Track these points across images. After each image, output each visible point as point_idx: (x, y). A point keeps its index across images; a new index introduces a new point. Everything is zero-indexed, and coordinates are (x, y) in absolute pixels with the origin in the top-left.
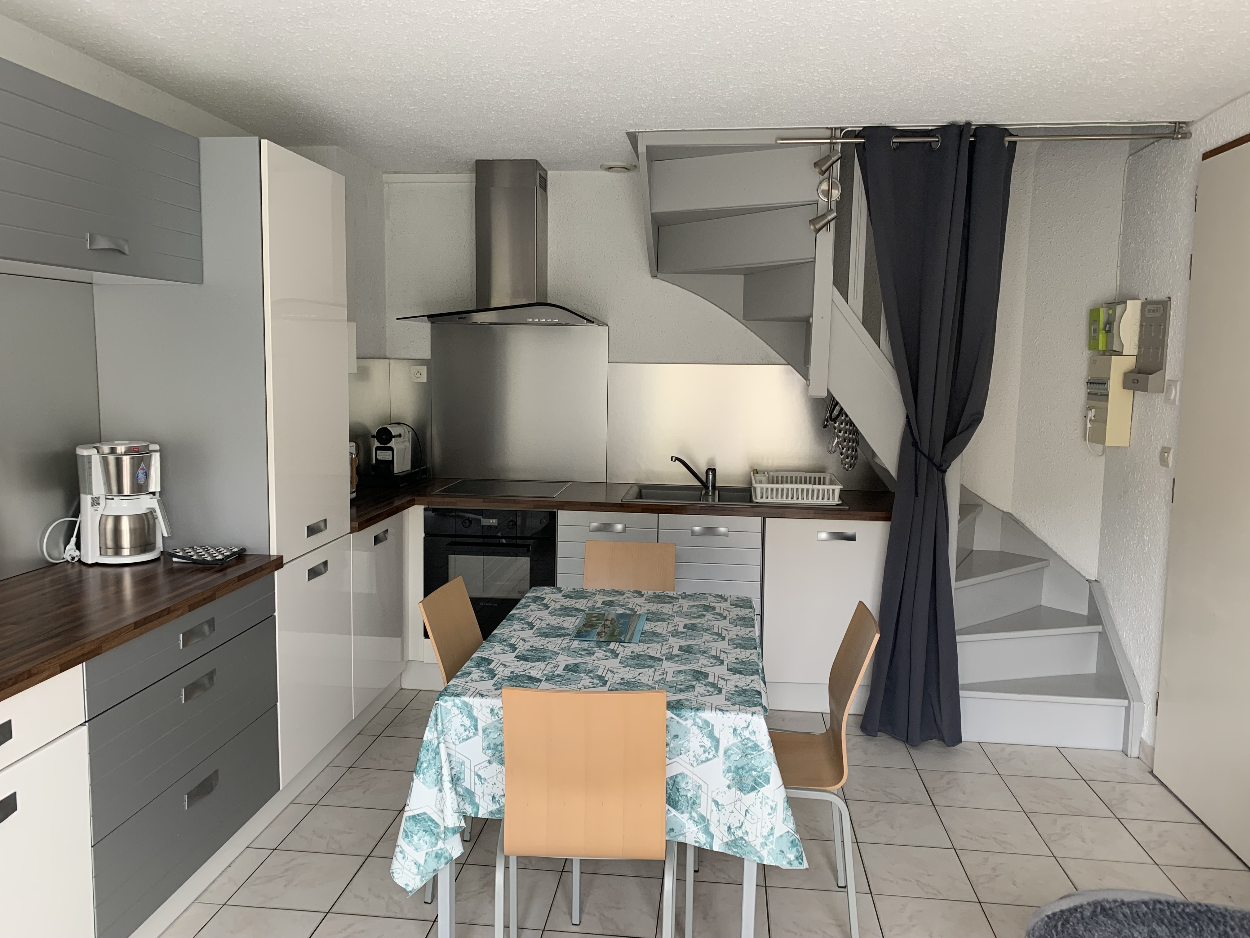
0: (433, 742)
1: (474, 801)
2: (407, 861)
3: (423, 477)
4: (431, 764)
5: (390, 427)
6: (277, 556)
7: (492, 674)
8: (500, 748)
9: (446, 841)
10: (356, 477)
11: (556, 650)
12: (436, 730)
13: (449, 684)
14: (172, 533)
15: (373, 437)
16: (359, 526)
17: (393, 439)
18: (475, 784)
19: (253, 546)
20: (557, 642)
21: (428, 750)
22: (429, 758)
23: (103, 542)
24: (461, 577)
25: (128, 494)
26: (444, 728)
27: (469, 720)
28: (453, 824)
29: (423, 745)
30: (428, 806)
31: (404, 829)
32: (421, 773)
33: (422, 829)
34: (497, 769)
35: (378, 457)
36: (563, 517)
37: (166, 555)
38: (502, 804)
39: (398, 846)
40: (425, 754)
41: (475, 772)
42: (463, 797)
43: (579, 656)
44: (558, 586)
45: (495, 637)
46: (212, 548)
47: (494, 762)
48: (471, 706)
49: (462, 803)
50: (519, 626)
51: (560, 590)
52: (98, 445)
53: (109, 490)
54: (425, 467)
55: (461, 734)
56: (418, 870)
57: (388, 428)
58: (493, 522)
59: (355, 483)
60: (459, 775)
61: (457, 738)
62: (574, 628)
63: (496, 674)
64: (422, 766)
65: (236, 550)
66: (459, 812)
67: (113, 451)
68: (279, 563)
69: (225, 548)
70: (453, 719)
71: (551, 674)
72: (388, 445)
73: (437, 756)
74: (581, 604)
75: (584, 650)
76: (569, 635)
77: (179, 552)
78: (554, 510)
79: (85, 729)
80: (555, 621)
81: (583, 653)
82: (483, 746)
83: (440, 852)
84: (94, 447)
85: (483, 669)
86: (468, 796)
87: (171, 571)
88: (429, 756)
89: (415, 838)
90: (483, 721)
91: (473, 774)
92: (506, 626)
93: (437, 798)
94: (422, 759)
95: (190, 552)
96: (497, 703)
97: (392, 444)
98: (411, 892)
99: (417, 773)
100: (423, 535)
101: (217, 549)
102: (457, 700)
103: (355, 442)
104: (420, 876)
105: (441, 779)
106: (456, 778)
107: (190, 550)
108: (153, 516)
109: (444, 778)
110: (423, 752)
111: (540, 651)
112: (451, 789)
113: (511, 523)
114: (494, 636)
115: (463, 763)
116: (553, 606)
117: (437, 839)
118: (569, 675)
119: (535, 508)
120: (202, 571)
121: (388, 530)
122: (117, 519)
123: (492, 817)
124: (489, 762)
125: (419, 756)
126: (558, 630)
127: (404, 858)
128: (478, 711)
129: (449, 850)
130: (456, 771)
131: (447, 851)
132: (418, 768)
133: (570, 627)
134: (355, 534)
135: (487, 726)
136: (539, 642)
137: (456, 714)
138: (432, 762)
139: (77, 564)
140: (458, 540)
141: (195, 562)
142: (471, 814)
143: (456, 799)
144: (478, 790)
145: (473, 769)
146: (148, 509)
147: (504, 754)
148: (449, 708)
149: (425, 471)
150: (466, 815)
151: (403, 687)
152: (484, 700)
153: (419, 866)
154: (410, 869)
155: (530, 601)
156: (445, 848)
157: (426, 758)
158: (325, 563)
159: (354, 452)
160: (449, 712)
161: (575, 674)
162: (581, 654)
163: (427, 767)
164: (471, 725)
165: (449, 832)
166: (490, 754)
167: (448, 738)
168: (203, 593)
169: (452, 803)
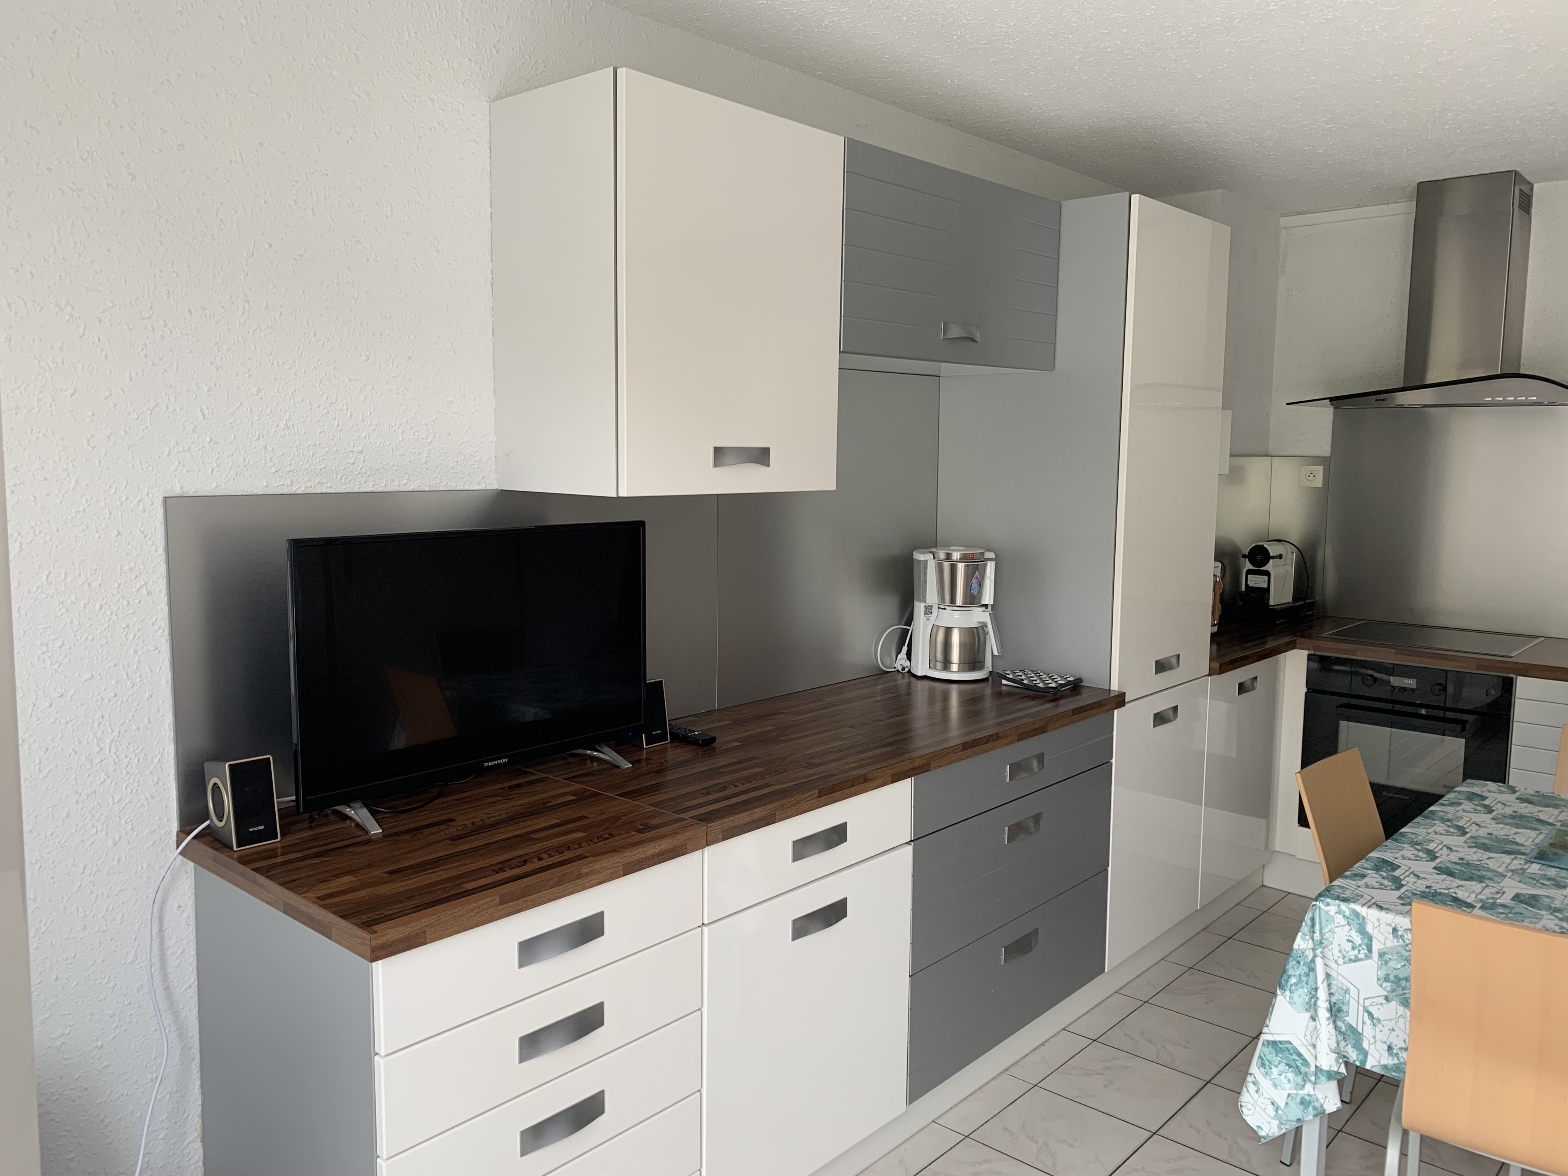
0: (1307, 953)
1: (1361, 1045)
2: (1262, 1097)
3: (1308, 613)
4: (1302, 982)
5: (1268, 545)
6: (1118, 691)
7: (1398, 884)
8: (1403, 983)
9: (1318, 1086)
10: (1218, 607)
11: (1500, 870)
12: (1312, 938)
13: (1332, 884)
14: (1002, 652)
15: (1244, 556)
16: (1220, 668)
17: (1271, 561)
18: (1364, 1023)
19: (1090, 676)
20: (1502, 859)
21: (1299, 962)
22: (1299, 973)
23: (933, 655)
24: (1357, 749)
25: (961, 605)
26: (1323, 939)
27: (1360, 937)
28: (1329, 1067)
29: (1292, 955)
30: (1294, 1034)
31: (1260, 1054)
32: (1288, 989)
33: (1285, 1062)
34: (1398, 1011)
35: (1249, 583)
36: (1524, 686)
37: (995, 676)
38: (1402, 1060)
39: (1251, 1074)
40: (1295, 967)
41: (1364, 1007)
42: (1345, 1036)
43: (1540, 885)
44: (1510, 784)
45: (1403, 837)
46: (1045, 673)
47: (1394, 1000)
48: (1364, 918)
49: (1343, 1044)
50: (1443, 828)
51: (1513, 790)
52: (934, 550)
53: (942, 599)
54: (1312, 600)
55: (1347, 952)
56: (1275, 1113)
57: (1265, 546)
58: (1410, 683)
59: (1218, 614)
60: (1341, 1005)
61: (1341, 956)
62: (1534, 845)
63: (1403, 885)
64: (1290, 980)
65: (1072, 679)
66: (1338, 1054)
67: (948, 557)
68: (1120, 701)
69: (1059, 676)
70: (1336, 930)
71: (1491, 901)
72: (1263, 568)
73: (1311, 973)
74: (1548, 814)
75: (1549, 879)
76: (1524, 854)
77: (1009, 674)
78: (1511, 675)
79: (910, 849)
80: (1502, 831)
81: (1546, 883)
82: (1378, 975)
83: (1307, 1098)
84: (931, 552)
85: (1385, 874)
86: (1352, 1035)
87: (999, 694)
88: (1301, 970)
89: (1274, 1070)
90: (1381, 943)
91: (1361, 1008)
92: (1421, 825)
93: (1307, 1027)
94: (1290, 972)
95: (1021, 676)
96: (1403, 922)
97: (1269, 567)
98: (1264, 1137)
99: (1281, 987)
100: (1305, 690)
101: (1050, 675)
102: (1344, 906)
103: (1221, 562)
104: (1277, 1122)
105: (1315, 1004)
106: (1336, 1008)
107: (1020, 674)
108: (984, 631)
109: (1319, 1003)
110: (1292, 964)
111: (1474, 867)
112: (1328, 1019)
113: (1438, 687)
114: (1403, 835)
115: (1347, 991)
116: (1499, 809)
117: (1304, 1081)
118: (1521, 907)
119: (1477, 669)
120: (1033, 698)
121: (1257, 677)
122: (948, 631)
123: (1386, 1073)
124: (1387, 998)
125: (1287, 967)
126: (1506, 844)
127: (1257, 1092)
128: (1374, 928)
129: (1320, 1099)
130: (1336, 998)
131: (1317, 1100)
132: (1283, 982)
133: (1526, 844)
134: (1215, 676)
135: (1386, 950)
136: (1474, 855)
137: (1341, 924)
138: (1304, 979)
139: (907, 675)
140: (1354, 701)
141: (1027, 687)
142: (1354, 1061)
143: (1334, 1034)
144: (1368, 1031)
145: (1361, 1002)
146: (979, 622)
147: (1409, 993)
148: (1332, 913)
149: (1312, 606)
150: (1348, 1061)
151: (1266, 883)
152: (1383, 915)
153: (1277, 1109)
154: (1265, 1109)
155: (1462, 797)
156: (1315, 1094)
157: (1295, 971)
158: (1175, 709)
159: (1219, 574)
160: (1330, 919)
161: (1531, 909)
162: (1544, 884)
163: (1296, 984)
164: (1363, 944)
165: (1323, 1075)
166: (1388, 989)
167: (1329, 954)
168: (1034, 723)
169: (1329, 1039)
